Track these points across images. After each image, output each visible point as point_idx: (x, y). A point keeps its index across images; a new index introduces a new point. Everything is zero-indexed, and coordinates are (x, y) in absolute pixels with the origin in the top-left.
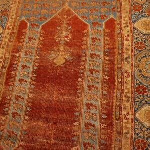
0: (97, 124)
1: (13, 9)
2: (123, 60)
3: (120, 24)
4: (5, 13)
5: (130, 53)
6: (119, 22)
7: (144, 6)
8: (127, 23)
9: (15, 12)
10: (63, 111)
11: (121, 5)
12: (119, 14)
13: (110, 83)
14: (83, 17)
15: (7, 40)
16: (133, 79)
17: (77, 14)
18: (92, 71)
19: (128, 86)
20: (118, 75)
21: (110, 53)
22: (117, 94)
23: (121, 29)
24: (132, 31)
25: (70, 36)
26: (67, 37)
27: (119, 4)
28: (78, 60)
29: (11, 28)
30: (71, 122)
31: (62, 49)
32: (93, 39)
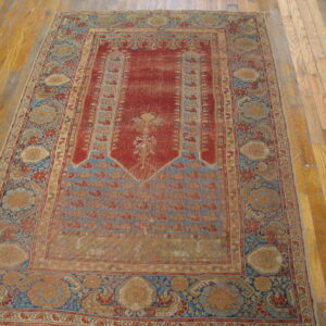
0: (107, 72)
1: (235, 182)
2: (74, 119)
3: (67, 157)
4: (247, 175)
5: (64, 126)
6: (68, 160)
7: (29, 179)
8: (58, 157)
9: (229, 177)
10: (140, 78)
11: (59, 182)
12: (66, 169)
13: (89, 101)
14: (117, 166)
15: (228, 139)
16: (66, 105)
17: (126, 170)
18: (110, 109)
19: (72, 99)
20: (81, 107)
21: (86, 125)
22: (85, 93)
23: (67, 151)
24: (55, 148)
25: (135, 143)
26: (140, 142)
27: (63, 182)
28: (125, 120)
29: (228, 154)
30: (131, 72)
32: (105, 140)
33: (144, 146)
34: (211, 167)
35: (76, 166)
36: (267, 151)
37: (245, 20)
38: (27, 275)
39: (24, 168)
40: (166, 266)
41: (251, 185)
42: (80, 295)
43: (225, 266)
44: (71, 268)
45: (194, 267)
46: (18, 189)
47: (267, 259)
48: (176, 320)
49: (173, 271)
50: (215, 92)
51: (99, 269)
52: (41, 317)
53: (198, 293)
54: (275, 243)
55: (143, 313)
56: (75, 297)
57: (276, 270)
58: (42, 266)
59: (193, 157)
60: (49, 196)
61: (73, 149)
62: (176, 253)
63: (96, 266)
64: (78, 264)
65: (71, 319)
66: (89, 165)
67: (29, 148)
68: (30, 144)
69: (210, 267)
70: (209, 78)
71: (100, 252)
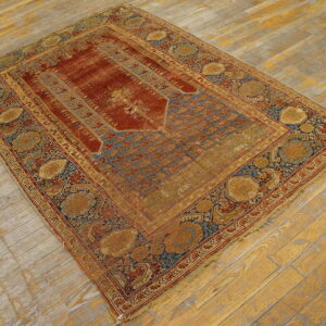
0: (49, 87)
1: (223, 90)
2: (59, 129)
3: (83, 153)
4: (226, 83)
5: (55, 137)
6: (87, 153)
7: (69, 186)
8: (77, 157)
9: (216, 90)
10: (82, 77)
12: (93, 160)
14: (131, 133)
15: (188, 73)
16: (40, 124)
17: (142, 130)
18: (80, 106)
19: (41, 119)
21: (74, 127)
22: (47, 109)
23: (78, 149)
24: (66, 153)
25: (127, 112)
26: (130, 110)
28: (102, 106)
29: (199, 80)
30: (69, 77)
31: (125, 100)
32: (101, 124)
33: (136, 110)
34: (197, 92)
35: (99, 153)
36: (220, 65)
37: (118, 10)
38: (150, 242)
39: (54, 182)
40: (240, 160)
41: (234, 86)
42: (207, 220)
43: (275, 134)
44: (178, 211)
45: (259, 148)
46: (69, 198)
47: (293, 115)
48: (285, 182)
49: (248, 159)
50: (147, 55)
51: (199, 195)
52: (197, 256)
53: (279, 159)
54: (287, 105)
55: (261, 194)
56: (205, 224)
57: (305, 117)
58: (155, 228)
59: (178, 95)
60: (101, 184)
61: (81, 145)
62: (238, 149)
63: (195, 196)
64: (181, 205)
65: (220, 238)
66: (109, 146)
67: (42, 168)
68: (39, 165)
69: (267, 141)
70: (133, 50)
71: (186, 186)
